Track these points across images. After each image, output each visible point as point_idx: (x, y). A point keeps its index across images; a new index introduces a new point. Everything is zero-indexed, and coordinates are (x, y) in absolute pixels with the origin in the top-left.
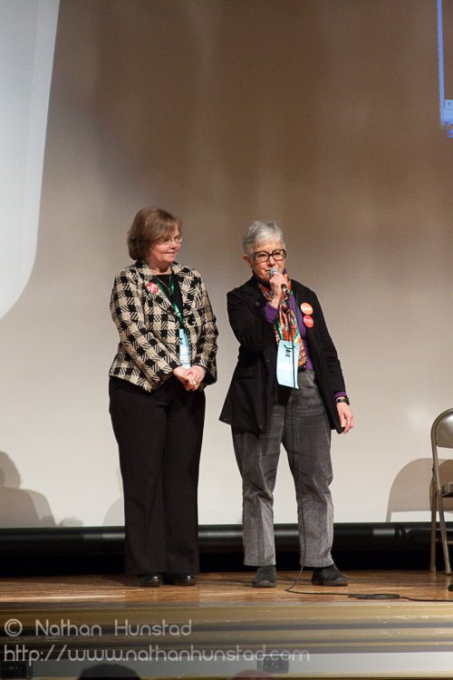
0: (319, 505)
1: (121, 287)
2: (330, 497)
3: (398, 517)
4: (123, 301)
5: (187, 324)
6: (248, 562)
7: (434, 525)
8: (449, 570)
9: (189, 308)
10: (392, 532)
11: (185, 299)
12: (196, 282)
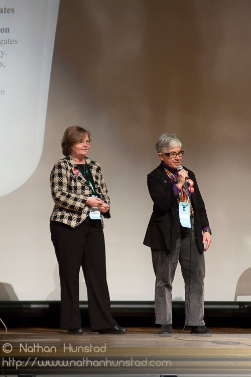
1: (57, 171)
3: (241, 299)
4: (57, 179)
6: (157, 322)
9: (98, 184)
10: (238, 307)
11: (94, 179)
12: (98, 170)
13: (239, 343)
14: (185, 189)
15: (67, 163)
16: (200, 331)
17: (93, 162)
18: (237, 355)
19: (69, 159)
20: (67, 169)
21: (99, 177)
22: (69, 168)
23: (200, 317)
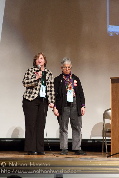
0: (79, 134)
1: (27, 72)
2: (81, 132)
5: (47, 85)
6: (61, 148)
7: (103, 140)
8: (107, 152)
9: (48, 81)
10: (92, 141)
11: (47, 78)
12: (50, 75)
13: (93, 159)
14: (71, 84)
15: (33, 69)
16: (81, 153)
17: (48, 71)
18: (92, 164)
19: (35, 67)
20: (32, 71)
21: (50, 78)
22: (33, 71)
23: (79, 146)
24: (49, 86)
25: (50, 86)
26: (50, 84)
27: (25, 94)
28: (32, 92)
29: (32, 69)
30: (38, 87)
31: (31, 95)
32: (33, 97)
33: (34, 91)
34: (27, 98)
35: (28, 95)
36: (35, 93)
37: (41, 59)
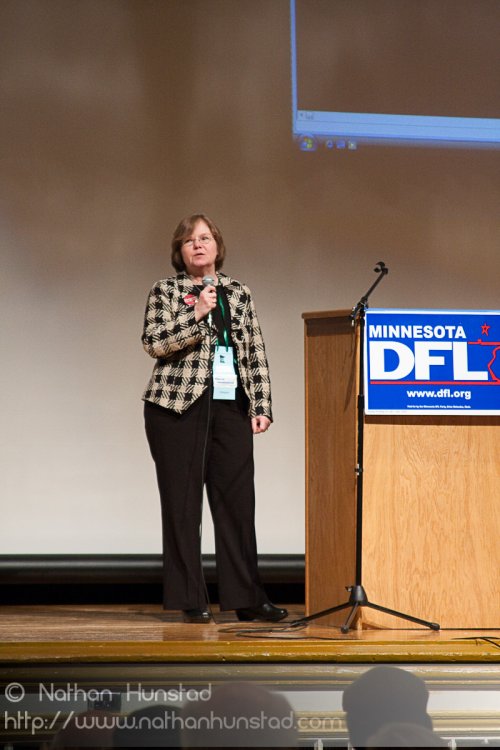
9: (238, 323)
11: (233, 313)
12: (244, 298)
15: (176, 285)
17: (235, 284)
19: (181, 277)
20: (171, 295)
21: (245, 310)
22: (177, 293)
24: (244, 344)
25: (247, 341)
26: (246, 336)
27: (155, 387)
28: (181, 378)
29: (172, 284)
30: (204, 354)
31: (179, 391)
32: (188, 396)
33: (187, 373)
34: (164, 402)
35: (167, 388)
36: (193, 381)
37: (203, 239)
